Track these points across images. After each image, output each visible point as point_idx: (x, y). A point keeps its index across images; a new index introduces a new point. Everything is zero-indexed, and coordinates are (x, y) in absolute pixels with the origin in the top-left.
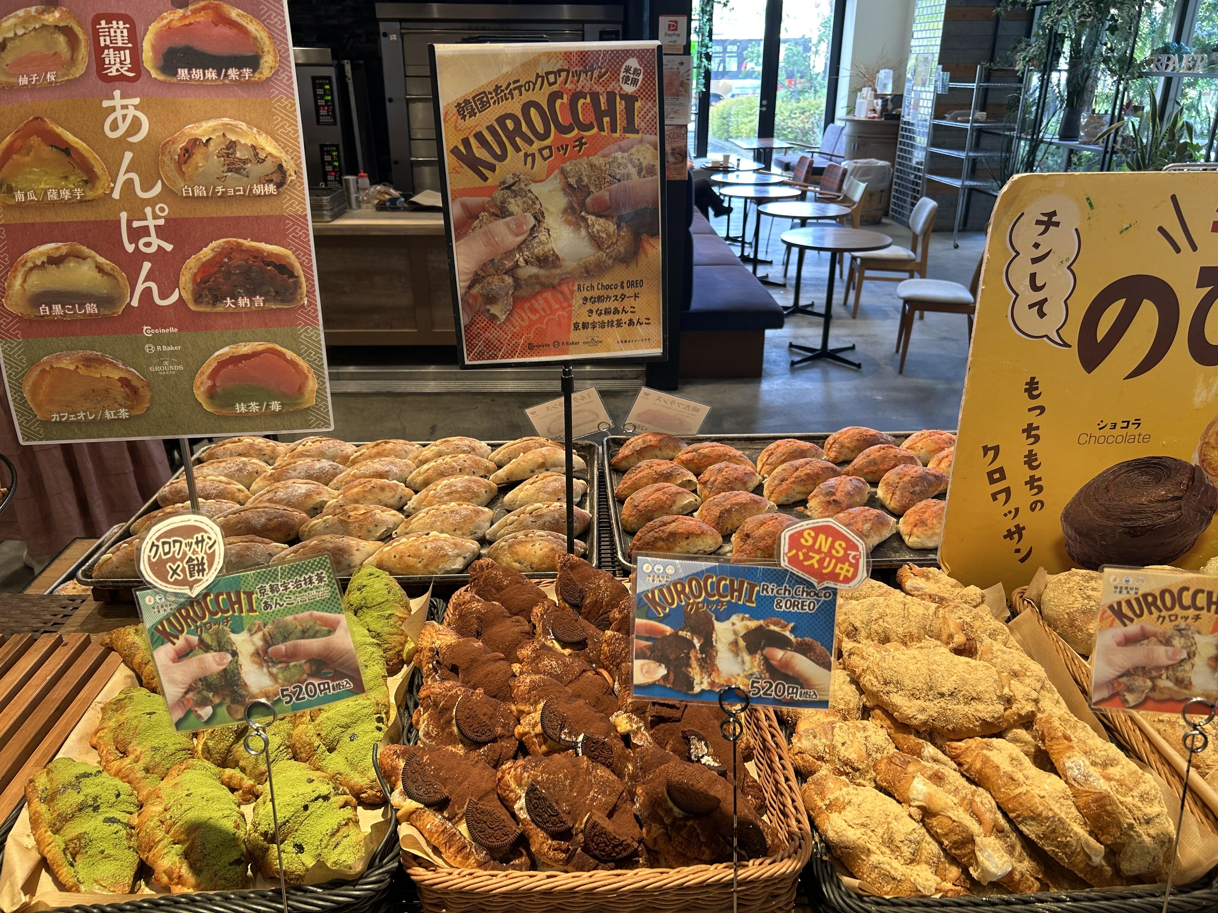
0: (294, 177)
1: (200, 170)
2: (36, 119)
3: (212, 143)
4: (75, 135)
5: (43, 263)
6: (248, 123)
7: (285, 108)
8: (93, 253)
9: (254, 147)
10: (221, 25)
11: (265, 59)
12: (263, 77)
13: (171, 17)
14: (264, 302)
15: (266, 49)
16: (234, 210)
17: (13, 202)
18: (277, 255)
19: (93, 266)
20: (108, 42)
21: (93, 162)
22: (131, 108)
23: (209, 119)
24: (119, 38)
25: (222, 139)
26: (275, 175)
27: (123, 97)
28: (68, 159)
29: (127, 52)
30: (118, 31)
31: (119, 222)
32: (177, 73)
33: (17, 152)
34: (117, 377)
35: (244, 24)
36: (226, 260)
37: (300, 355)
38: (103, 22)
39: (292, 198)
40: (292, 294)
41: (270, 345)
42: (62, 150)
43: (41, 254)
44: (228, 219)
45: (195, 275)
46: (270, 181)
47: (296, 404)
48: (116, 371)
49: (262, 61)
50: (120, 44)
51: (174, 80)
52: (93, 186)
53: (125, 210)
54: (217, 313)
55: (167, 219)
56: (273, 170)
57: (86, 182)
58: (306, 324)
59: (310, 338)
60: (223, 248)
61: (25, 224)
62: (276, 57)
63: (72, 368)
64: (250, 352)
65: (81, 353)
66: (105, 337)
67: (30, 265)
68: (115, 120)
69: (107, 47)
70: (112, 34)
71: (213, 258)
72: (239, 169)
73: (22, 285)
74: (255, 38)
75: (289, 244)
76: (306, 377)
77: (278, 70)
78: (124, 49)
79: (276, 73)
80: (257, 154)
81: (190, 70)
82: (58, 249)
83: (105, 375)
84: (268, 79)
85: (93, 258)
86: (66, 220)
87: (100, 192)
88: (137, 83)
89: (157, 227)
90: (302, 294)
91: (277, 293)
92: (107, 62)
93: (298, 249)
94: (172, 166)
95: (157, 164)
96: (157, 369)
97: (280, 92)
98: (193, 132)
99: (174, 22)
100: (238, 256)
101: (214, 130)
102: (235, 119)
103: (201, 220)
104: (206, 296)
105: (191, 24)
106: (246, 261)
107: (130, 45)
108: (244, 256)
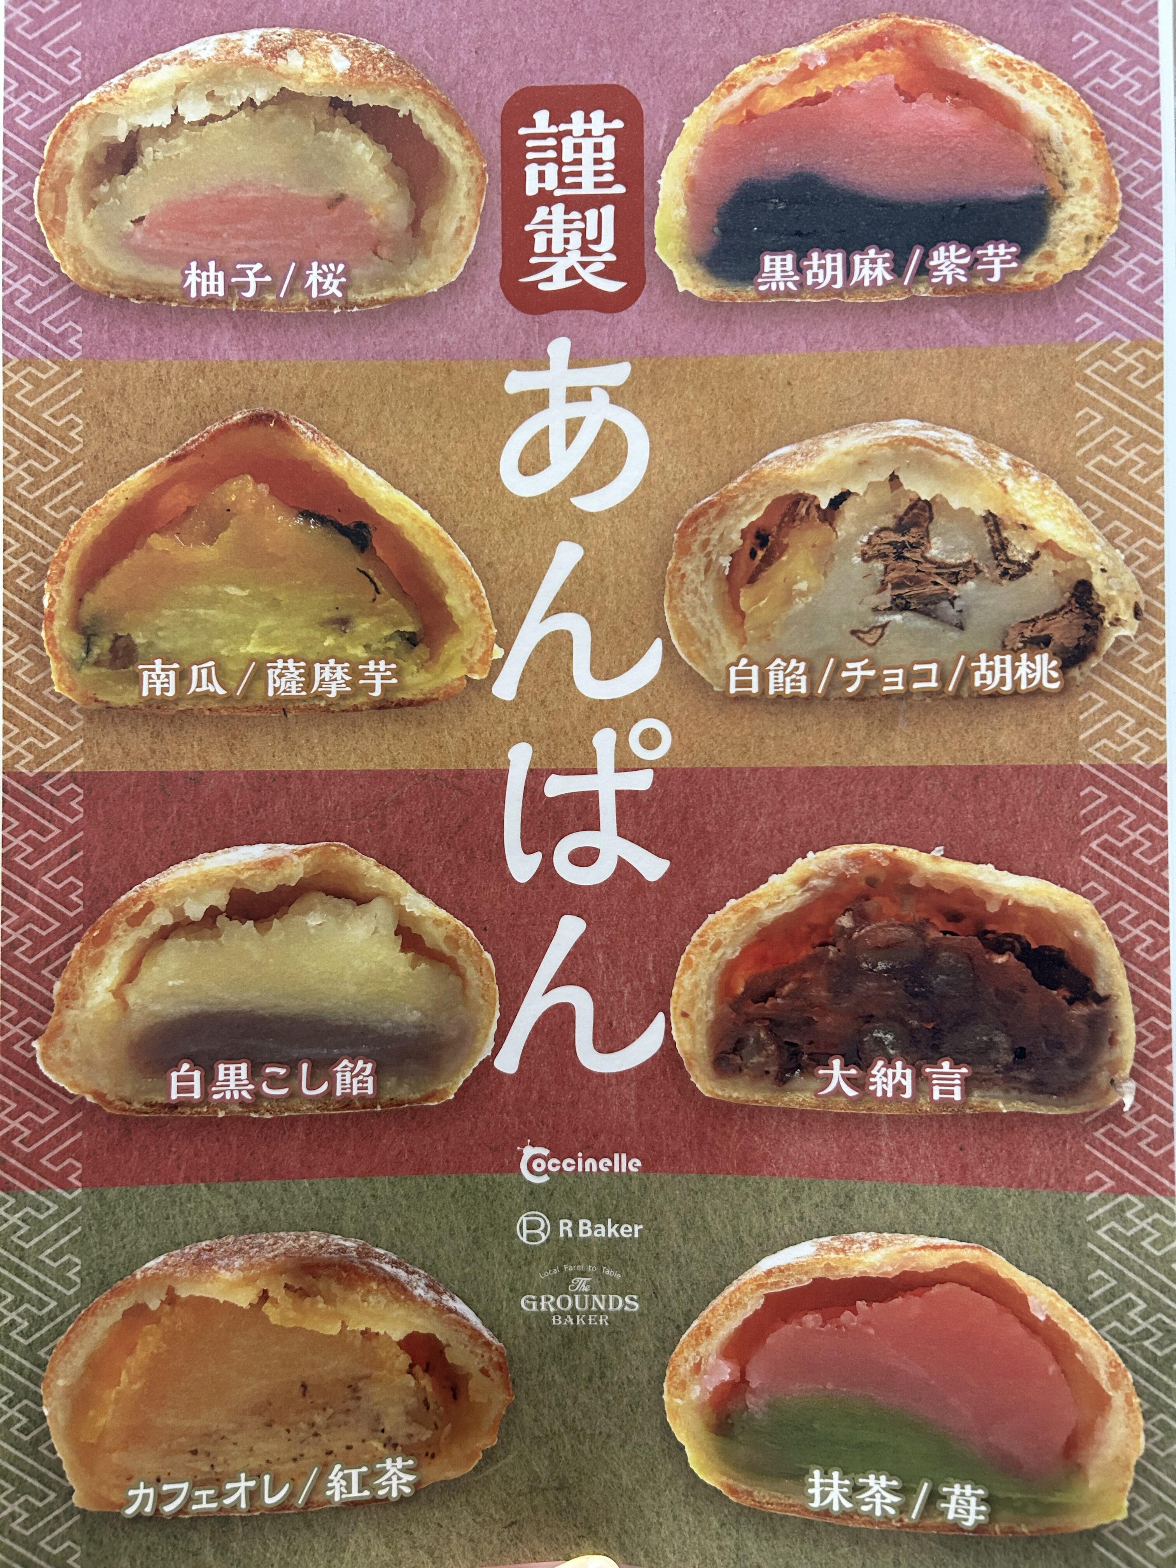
0: (1129, 629)
1: (799, 604)
2: (258, 419)
3: (849, 510)
4: (397, 481)
5: (212, 913)
6: (980, 435)
7: (1120, 380)
8: (396, 882)
9: (993, 523)
10: (927, 98)
11: (1070, 207)
12: (1055, 272)
13: (761, 76)
14: (968, 1084)
15: (1076, 176)
16: (899, 743)
17: (129, 698)
18: (1036, 912)
19: (387, 929)
20: (551, 183)
21: (445, 574)
22: (600, 397)
23: (850, 423)
24: (588, 168)
25: (886, 493)
26: (1061, 621)
27: (576, 361)
28: (359, 561)
29: (608, 211)
30: (588, 144)
31: (502, 776)
32: (757, 270)
33: (170, 526)
34: (398, 1335)
35: (1009, 91)
36: (846, 921)
37: (1084, 1307)
38: (542, 118)
39: (1115, 703)
40: (1076, 1064)
41: (971, 1255)
42: (343, 531)
43: (211, 881)
44: (871, 774)
45: (731, 968)
46: (1040, 643)
47: (1050, 1509)
48: (399, 1312)
49: (1057, 217)
50: (588, 189)
51: (748, 293)
52: (433, 656)
53: (527, 737)
54: (787, 1112)
55: (662, 773)
56: (1056, 602)
57: (412, 640)
58: (1123, 1186)
59: (1133, 1243)
60: (841, 878)
61: (165, 778)
62: (1109, 202)
63: (244, 1298)
64: (891, 1270)
65: (288, 1241)
66: (382, 1184)
67: (161, 918)
68: (541, 440)
69: (546, 198)
70: (568, 155)
71: (802, 912)
72: (935, 599)
73: (118, 993)
74: (1045, 140)
75: (1087, 875)
76: (1102, 1402)
77: (1113, 247)
78: (597, 202)
79: (1103, 257)
80: (1001, 547)
81: (802, 255)
82: (273, 864)
83: (357, 1325)
84: (1073, 279)
85: (392, 899)
86: (320, 765)
87: (454, 674)
88: (630, 316)
89: (624, 798)
90: (1114, 1066)
91: (1020, 1054)
92: (540, 245)
93: (1117, 895)
94: (708, 592)
95: (658, 585)
96: (548, 1303)
97: (1112, 324)
98: (791, 471)
99: (769, 94)
100: (890, 909)
101: (863, 463)
102: (939, 423)
103: (778, 776)
104: (760, 1046)
105: (822, 97)
106: (919, 928)
107: (619, 189)
108: (911, 911)
